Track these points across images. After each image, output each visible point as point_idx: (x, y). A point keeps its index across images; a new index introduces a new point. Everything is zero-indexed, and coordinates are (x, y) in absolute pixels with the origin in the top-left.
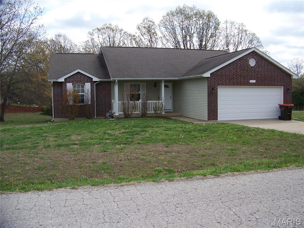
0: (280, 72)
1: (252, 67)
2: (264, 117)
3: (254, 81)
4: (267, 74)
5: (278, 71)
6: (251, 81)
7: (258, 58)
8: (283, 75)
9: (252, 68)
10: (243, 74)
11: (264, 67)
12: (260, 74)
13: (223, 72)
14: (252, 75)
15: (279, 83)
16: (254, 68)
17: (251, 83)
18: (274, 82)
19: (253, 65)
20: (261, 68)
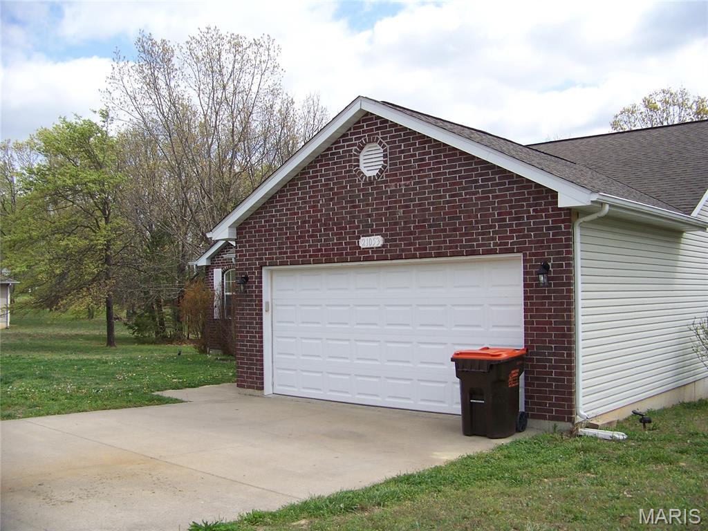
0: (497, 185)
1: (370, 181)
2: (436, 404)
3: (376, 241)
4: (432, 204)
5: (489, 180)
6: (365, 242)
7: (391, 137)
8: (514, 195)
9: (371, 183)
10: (337, 214)
11: (419, 172)
12: (400, 207)
13: (273, 216)
14: (369, 216)
15: (493, 239)
16: (377, 183)
17: (366, 251)
18: (466, 234)
19: (374, 173)
20: (406, 179)
